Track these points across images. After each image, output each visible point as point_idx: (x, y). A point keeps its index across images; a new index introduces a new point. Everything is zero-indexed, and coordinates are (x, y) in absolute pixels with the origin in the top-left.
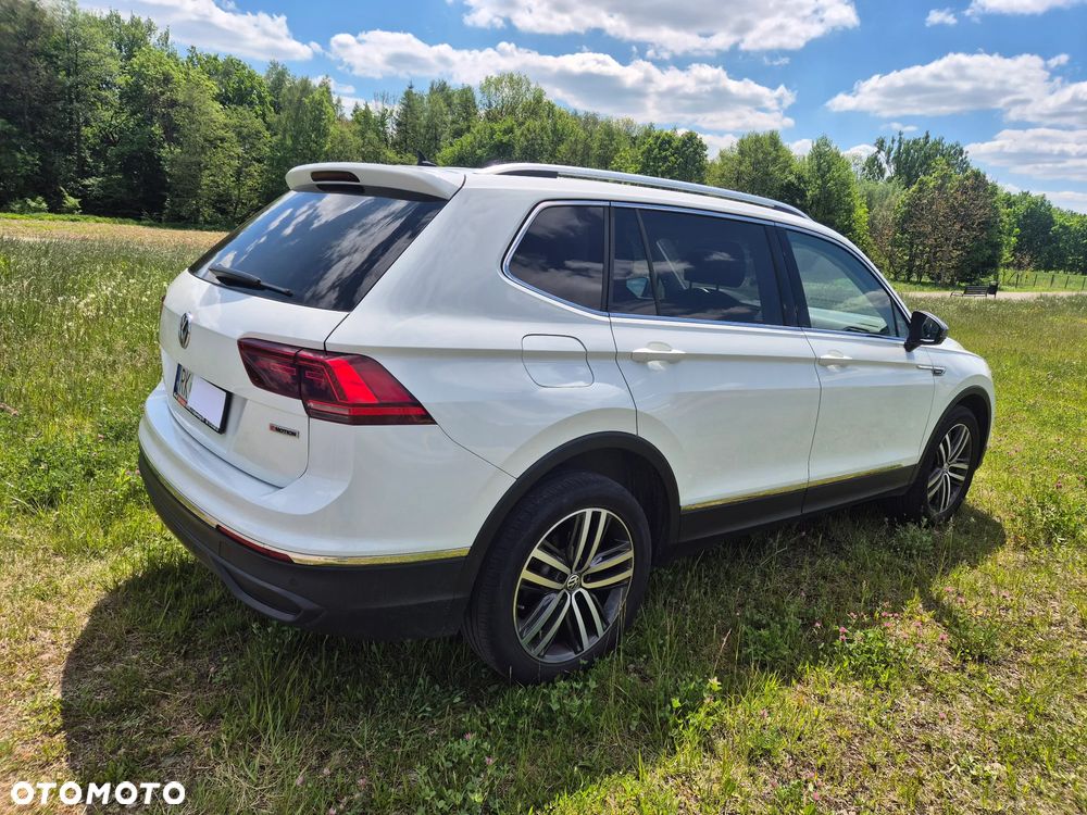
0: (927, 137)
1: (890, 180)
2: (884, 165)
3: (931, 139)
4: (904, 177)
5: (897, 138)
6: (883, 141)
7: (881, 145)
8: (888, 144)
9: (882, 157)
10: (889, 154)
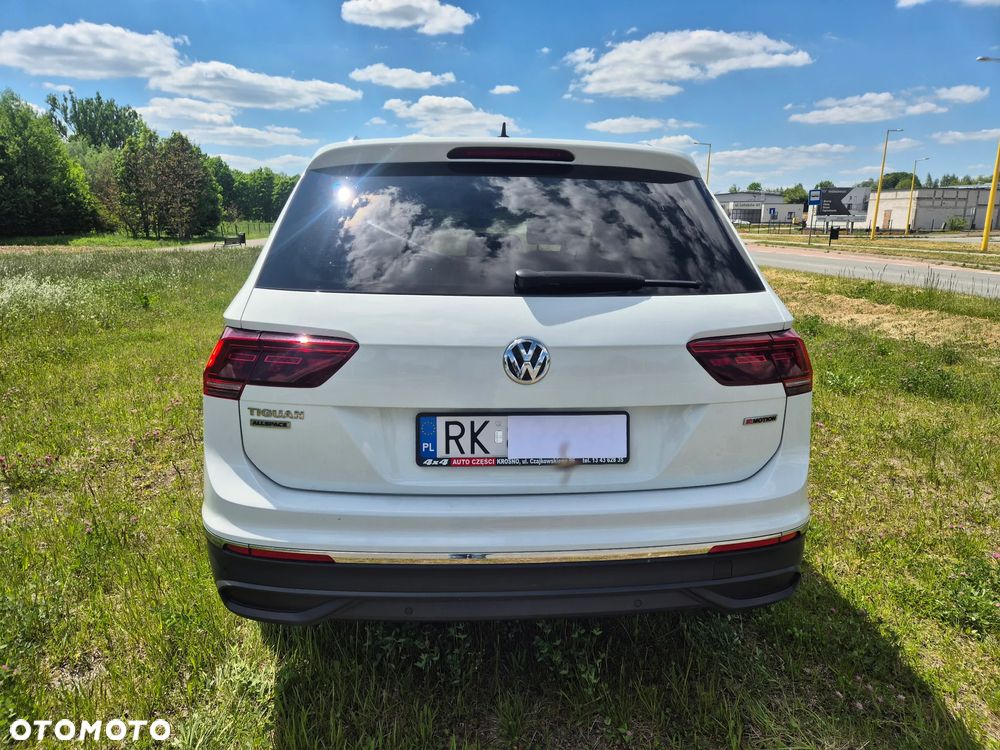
0: (99, 98)
1: (72, 138)
2: (64, 123)
3: (104, 100)
4: (89, 136)
5: (69, 97)
6: (54, 99)
7: (53, 102)
8: (60, 101)
9: (59, 115)
10: (64, 110)
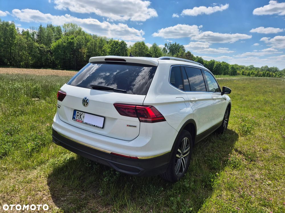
0: (176, 43)
1: (169, 53)
2: (167, 50)
3: (177, 44)
4: (172, 53)
5: (169, 44)
6: (166, 44)
7: (166, 45)
8: (167, 45)
9: (166, 48)
10: (168, 47)
